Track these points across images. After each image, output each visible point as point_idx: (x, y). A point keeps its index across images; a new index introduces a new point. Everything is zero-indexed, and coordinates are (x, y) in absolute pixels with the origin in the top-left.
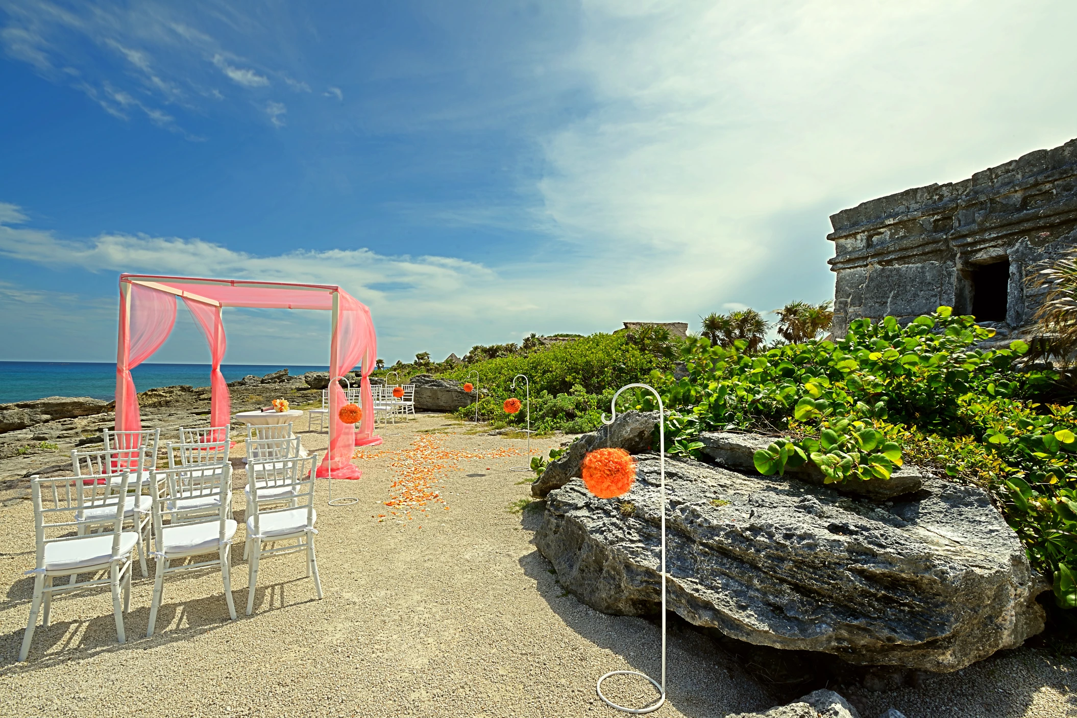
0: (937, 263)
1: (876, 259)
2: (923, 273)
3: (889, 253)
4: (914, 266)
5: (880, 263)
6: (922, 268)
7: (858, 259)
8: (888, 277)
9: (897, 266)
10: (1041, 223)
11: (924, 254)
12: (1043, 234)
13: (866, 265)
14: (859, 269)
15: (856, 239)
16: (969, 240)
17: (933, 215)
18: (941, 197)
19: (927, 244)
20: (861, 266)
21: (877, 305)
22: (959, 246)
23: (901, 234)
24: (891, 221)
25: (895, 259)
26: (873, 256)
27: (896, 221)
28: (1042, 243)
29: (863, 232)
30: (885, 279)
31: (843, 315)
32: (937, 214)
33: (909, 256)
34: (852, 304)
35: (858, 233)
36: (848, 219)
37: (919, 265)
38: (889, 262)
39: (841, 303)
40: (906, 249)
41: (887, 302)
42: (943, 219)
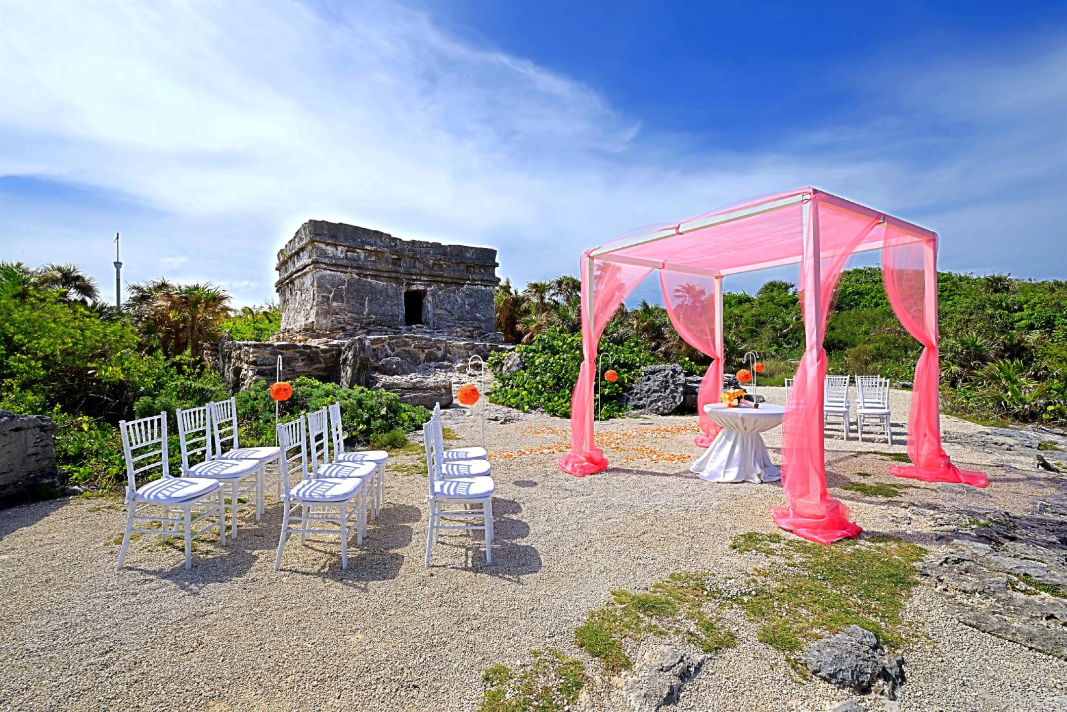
0: (394, 285)
1: (356, 271)
2: (387, 289)
3: (368, 269)
4: (382, 283)
5: (357, 274)
6: (387, 286)
7: (342, 266)
8: (363, 285)
9: (369, 280)
10: (444, 280)
11: (390, 277)
12: (443, 285)
13: (346, 273)
14: (339, 273)
15: (337, 249)
16: (414, 277)
17: (393, 254)
18: (396, 245)
19: (392, 272)
20: (341, 272)
21: (358, 304)
22: (406, 279)
23: (373, 259)
24: (369, 248)
25: (369, 275)
26: (352, 267)
27: (373, 249)
28: (441, 289)
29: (344, 246)
30: (361, 287)
31: (326, 307)
32: (396, 255)
33: (381, 276)
34: (334, 300)
35: (340, 245)
36: (328, 230)
37: (385, 283)
38: (366, 276)
39: (323, 297)
40: (379, 271)
41: (364, 304)
42: (397, 259)
